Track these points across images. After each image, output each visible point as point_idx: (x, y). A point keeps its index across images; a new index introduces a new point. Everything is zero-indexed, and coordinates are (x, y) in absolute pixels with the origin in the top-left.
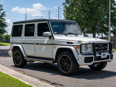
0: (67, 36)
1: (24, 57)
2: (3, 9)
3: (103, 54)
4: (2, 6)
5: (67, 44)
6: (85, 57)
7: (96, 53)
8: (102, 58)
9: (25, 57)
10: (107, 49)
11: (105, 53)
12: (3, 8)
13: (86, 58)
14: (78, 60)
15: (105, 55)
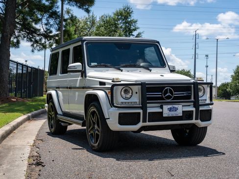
0: (122, 71)
1: (58, 114)
2: (138, 28)
3: (171, 108)
4: (136, 22)
5: (99, 86)
6: (120, 114)
7: (148, 105)
8: (164, 115)
9: (61, 115)
10: (189, 97)
11: (176, 106)
12: (138, 25)
13: (122, 115)
14: (109, 119)
15: (176, 109)
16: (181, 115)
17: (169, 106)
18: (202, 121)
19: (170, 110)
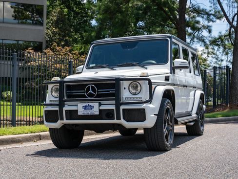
6: (45, 111)
15: (92, 108)
16: (98, 113)
17: (84, 104)
18: (128, 121)
19: (85, 108)
